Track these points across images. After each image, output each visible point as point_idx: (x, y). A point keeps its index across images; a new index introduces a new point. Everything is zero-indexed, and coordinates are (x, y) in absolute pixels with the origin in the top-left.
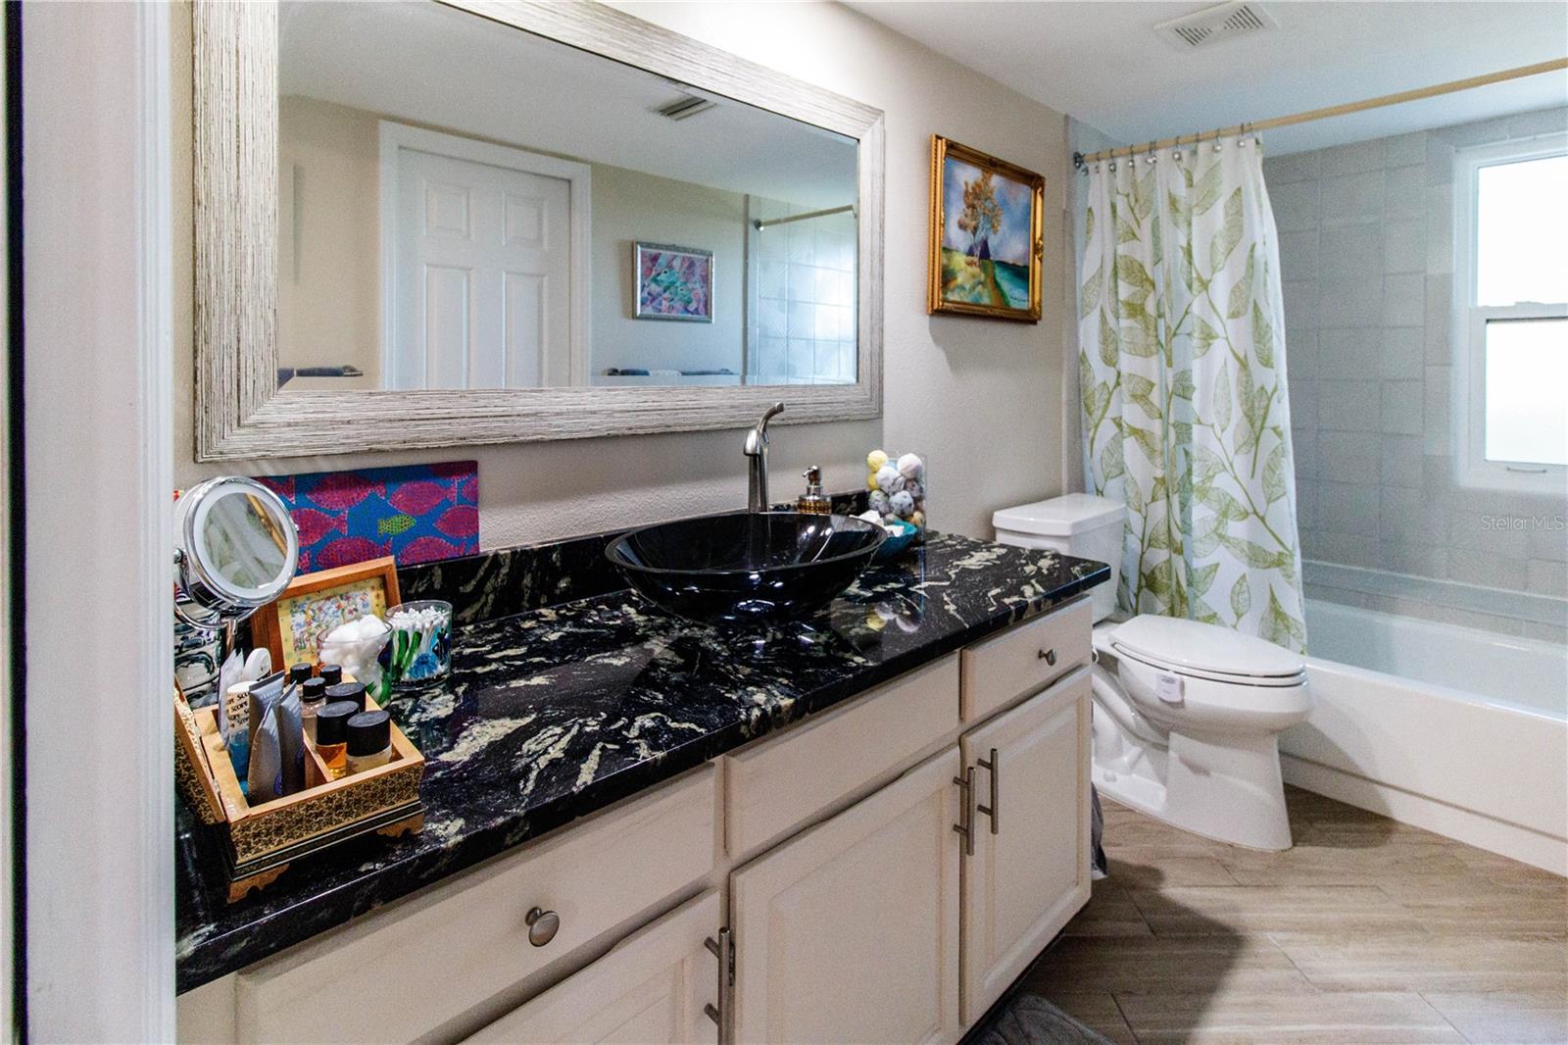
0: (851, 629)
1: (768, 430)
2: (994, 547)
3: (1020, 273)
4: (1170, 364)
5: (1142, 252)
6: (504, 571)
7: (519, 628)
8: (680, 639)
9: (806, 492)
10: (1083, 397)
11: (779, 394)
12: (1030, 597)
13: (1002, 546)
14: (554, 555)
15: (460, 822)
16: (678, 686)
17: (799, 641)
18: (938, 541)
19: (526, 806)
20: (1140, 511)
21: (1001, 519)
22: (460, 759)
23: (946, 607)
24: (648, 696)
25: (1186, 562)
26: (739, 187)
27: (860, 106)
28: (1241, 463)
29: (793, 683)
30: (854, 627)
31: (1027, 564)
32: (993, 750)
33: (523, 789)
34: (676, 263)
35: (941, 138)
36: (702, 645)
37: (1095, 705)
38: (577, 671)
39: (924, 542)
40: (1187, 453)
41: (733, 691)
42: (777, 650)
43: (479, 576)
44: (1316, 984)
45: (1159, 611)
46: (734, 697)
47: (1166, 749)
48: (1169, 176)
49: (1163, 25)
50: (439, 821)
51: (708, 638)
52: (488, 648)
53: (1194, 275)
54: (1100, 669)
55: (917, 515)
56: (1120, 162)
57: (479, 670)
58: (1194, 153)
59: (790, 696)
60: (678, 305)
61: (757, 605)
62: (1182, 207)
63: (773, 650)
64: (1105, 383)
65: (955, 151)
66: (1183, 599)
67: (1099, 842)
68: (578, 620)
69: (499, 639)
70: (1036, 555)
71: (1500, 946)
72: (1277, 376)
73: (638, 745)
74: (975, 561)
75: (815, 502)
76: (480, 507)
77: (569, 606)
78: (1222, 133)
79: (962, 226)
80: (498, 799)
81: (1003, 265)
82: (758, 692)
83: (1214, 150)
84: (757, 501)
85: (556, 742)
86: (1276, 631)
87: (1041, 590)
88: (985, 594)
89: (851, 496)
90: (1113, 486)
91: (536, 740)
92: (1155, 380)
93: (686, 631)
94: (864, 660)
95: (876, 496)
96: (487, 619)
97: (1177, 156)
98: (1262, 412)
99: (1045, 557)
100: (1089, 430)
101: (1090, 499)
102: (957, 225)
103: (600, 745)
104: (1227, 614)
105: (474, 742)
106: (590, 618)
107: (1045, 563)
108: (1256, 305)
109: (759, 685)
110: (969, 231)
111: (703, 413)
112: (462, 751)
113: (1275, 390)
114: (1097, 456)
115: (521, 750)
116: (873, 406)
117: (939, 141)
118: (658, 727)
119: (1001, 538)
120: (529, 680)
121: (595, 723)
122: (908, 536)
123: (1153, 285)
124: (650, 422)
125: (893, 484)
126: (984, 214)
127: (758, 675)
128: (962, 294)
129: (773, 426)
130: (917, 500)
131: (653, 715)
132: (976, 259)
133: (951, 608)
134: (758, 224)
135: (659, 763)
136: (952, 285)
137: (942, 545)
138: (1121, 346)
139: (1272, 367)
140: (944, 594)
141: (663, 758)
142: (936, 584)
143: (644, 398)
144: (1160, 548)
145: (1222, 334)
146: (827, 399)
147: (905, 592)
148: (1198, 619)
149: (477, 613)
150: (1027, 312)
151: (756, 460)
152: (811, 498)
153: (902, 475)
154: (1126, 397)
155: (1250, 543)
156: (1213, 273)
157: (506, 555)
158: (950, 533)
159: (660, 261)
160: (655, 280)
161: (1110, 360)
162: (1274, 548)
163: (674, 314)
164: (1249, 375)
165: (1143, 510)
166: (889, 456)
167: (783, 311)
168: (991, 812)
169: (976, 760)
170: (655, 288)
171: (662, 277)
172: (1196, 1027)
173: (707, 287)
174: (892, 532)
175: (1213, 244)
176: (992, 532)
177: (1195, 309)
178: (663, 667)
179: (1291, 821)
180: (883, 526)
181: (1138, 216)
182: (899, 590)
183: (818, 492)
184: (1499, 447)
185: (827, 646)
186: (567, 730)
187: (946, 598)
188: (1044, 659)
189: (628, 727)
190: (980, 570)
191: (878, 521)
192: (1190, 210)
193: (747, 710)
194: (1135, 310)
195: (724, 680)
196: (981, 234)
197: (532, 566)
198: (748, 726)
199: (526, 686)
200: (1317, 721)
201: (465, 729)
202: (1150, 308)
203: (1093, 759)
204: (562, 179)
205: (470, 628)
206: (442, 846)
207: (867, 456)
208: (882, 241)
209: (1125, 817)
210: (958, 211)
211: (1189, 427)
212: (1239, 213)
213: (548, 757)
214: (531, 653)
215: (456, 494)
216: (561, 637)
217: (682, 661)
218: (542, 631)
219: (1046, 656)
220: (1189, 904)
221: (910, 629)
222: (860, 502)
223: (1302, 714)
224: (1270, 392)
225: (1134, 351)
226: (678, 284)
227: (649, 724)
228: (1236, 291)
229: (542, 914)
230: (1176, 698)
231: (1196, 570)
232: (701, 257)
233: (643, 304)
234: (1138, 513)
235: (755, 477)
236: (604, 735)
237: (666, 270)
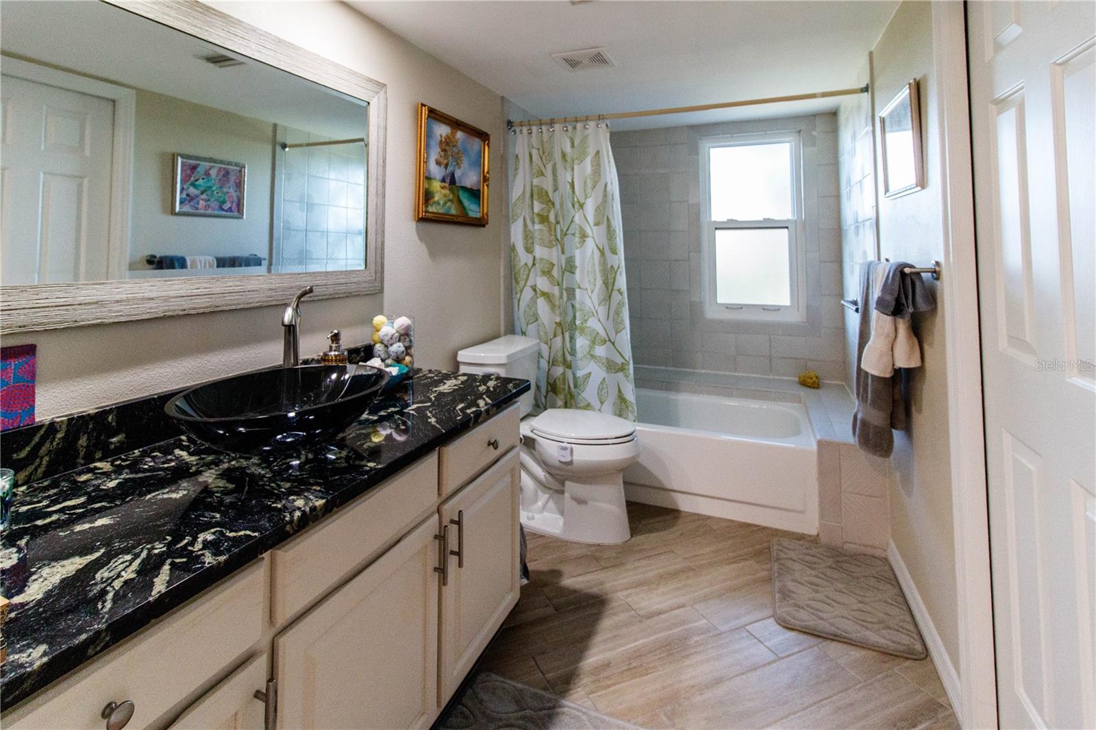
0: (364, 444)
1: (300, 305)
2: (459, 376)
3: (475, 194)
4: (563, 252)
5: (547, 184)
6: (59, 435)
7: (76, 482)
8: (228, 470)
9: (328, 349)
10: (513, 273)
11: (307, 279)
12: (483, 407)
13: (464, 375)
14: (110, 417)
15: (43, 648)
16: (232, 505)
17: (327, 458)
18: (421, 375)
19: (106, 621)
20: (547, 344)
21: (463, 356)
22: (33, 598)
23: (429, 420)
24: (207, 517)
25: (574, 374)
26: (270, 118)
27: (370, 80)
28: (602, 311)
29: (324, 488)
30: (366, 443)
31: (480, 386)
32: (461, 511)
33: (102, 609)
34: (213, 172)
35: (425, 106)
36: (248, 471)
37: (522, 471)
38: (139, 508)
39: (412, 377)
40: (573, 306)
41: (278, 502)
42: (309, 467)
43: (33, 443)
44: (642, 617)
45: (558, 406)
46: (279, 506)
47: (562, 492)
48: (562, 141)
49: (558, 55)
50: (21, 651)
51: (253, 466)
52: (45, 503)
53: (576, 200)
54: (524, 447)
55: (408, 359)
56: (534, 129)
57: (39, 522)
58: (575, 128)
59: (324, 498)
60: (215, 204)
61: (292, 436)
62: (569, 159)
63: (307, 467)
64: (526, 264)
65: (434, 115)
66: (572, 397)
67: (524, 561)
68: (134, 466)
69: (55, 494)
70: (487, 378)
71: (726, 569)
72: (619, 259)
73: (203, 555)
74: (447, 387)
75: (336, 356)
76: (36, 383)
77: (123, 457)
78: (589, 118)
79: (438, 163)
80: (78, 621)
81: (464, 188)
82: (297, 499)
83: (585, 127)
84: (290, 358)
85: (127, 567)
86: (621, 410)
87: (490, 402)
88: (455, 409)
89: (360, 349)
90: (531, 328)
91: (108, 569)
92: (555, 262)
93: (233, 463)
94: (375, 464)
95: (378, 347)
96: (42, 478)
97: (565, 129)
98: (612, 281)
99: (492, 379)
100: (517, 294)
101: (518, 338)
102: (434, 162)
103: (169, 561)
104: (595, 402)
105: (45, 582)
106: (145, 465)
107: (491, 384)
108: (608, 218)
109: (298, 494)
110: (442, 166)
111: (247, 295)
112: (34, 591)
113: (618, 268)
114: (522, 310)
115: (94, 579)
116: (377, 285)
117: (424, 108)
118: (219, 538)
119: (463, 369)
120: (94, 523)
121: (162, 545)
122: (402, 374)
123: (553, 204)
124: (202, 303)
125: (391, 338)
126: (452, 155)
127: (296, 487)
128: (438, 207)
129: (303, 302)
130: (408, 348)
131: (213, 530)
132: (447, 185)
133: (433, 420)
134: (284, 146)
135: (222, 565)
136: (431, 202)
137: (425, 377)
138: (536, 240)
139: (616, 254)
140: (428, 412)
141: (224, 560)
142: (422, 405)
143: (197, 286)
144: (559, 366)
145: (590, 234)
146: (343, 281)
147: (401, 413)
148: (580, 408)
149: (31, 474)
150: (479, 219)
151: (290, 330)
152: (333, 353)
153: (397, 332)
154: (539, 270)
155: (607, 358)
156: (586, 199)
157: (62, 422)
158: (430, 369)
159: (198, 169)
160: (193, 185)
161: (529, 250)
162: (619, 360)
163: (209, 212)
164: (605, 260)
165: (549, 344)
166: (388, 319)
167: (303, 211)
168: (459, 554)
169: (449, 521)
170: (192, 191)
171: (201, 182)
172: (582, 661)
173: (240, 191)
174: (391, 372)
175: (585, 183)
176: (457, 364)
177: (577, 219)
178: (217, 492)
179: (630, 522)
180: (384, 368)
181: (544, 162)
182: (397, 413)
183: (338, 349)
184: (724, 296)
185: (347, 458)
186: (137, 556)
187: (429, 415)
188: (492, 446)
189: (192, 543)
190: (449, 393)
191: (381, 365)
192: (573, 161)
193: (291, 513)
194: (544, 219)
195: (270, 494)
196: (450, 169)
197: (88, 428)
198: (292, 525)
199: (90, 528)
200: (643, 460)
201: (34, 573)
202: (552, 218)
203: (521, 507)
204: (108, 99)
205: (24, 488)
206: (28, 669)
207: (372, 320)
208: (384, 171)
209: (540, 541)
210: (435, 153)
211: (574, 290)
212: (599, 165)
213: (122, 579)
214: (91, 500)
215: (12, 375)
216: (119, 483)
217: (234, 486)
218: (100, 481)
219: (493, 444)
220: (577, 587)
221: (400, 438)
222: (367, 352)
223: (634, 457)
224: (616, 269)
225: (543, 245)
226: (214, 188)
227: (210, 537)
228: (598, 210)
229: (117, 707)
230: (569, 459)
231: (579, 377)
232: (236, 168)
233: (181, 203)
234: (546, 345)
235: (289, 341)
236: (170, 553)
237: (204, 177)
